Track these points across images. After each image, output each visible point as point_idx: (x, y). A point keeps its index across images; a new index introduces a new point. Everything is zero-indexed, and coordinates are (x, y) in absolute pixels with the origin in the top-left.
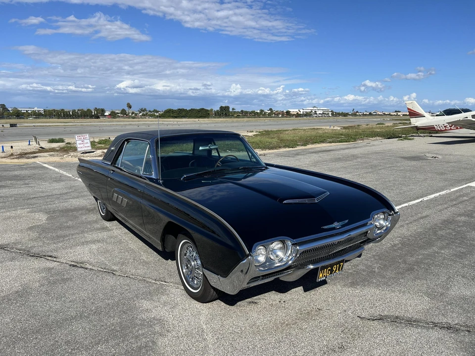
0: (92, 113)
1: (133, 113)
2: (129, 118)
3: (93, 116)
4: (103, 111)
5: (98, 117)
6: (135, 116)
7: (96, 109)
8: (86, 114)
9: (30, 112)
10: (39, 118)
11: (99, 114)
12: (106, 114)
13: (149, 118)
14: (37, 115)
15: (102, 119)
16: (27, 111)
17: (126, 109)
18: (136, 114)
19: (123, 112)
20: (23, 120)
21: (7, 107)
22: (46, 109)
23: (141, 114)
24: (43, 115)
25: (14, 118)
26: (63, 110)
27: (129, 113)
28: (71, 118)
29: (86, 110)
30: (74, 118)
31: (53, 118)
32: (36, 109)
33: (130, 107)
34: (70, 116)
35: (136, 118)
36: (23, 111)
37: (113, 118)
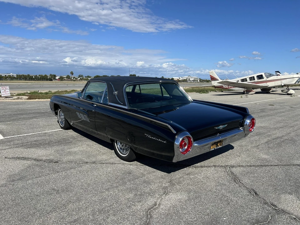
0: (48, 77)
1: (74, 78)
2: (71, 81)
3: (48, 79)
4: (55, 76)
5: (51, 80)
6: (75, 80)
7: (51, 75)
8: (44, 78)
9: (7, 76)
10: (12, 80)
11: (52, 78)
12: (57, 78)
13: (84, 81)
14: (12, 78)
15: (54, 81)
16: (5, 75)
17: (70, 75)
18: (76, 79)
19: (68, 77)
20: (2, 81)
22: (18, 74)
23: (79, 78)
24: (15, 78)
26: (29, 75)
27: (71, 78)
28: (34, 81)
29: (44, 75)
30: (35, 81)
31: (22, 80)
32: (11, 74)
33: (72, 74)
34: (33, 79)
35: (76, 81)
36: (2, 76)
37: (61, 81)
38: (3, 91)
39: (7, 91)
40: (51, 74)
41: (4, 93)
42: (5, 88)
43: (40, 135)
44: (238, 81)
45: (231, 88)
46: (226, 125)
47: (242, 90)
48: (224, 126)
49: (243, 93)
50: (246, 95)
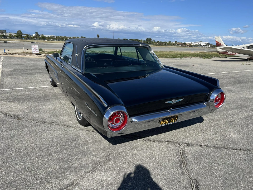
9: (49, 37)
10: (53, 40)
14: (53, 39)
16: (48, 36)
20: (45, 41)
21: (39, 34)
22: (57, 36)
24: (55, 39)
25: (41, 40)
26: (65, 37)
29: (76, 37)
31: (60, 41)
32: (53, 36)
33: (99, 37)
36: (46, 37)
38: (34, 49)
39: (36, 49)
40: (82, 37)
41: (35, 51)
42: (35, 47)
43: (29, 90)
44: (244, 48)
45: (235, 54)
46: (181, 100)
47: (246, 57)
48: (178, 100)
49: (247, 60)
50: (249, 62)
